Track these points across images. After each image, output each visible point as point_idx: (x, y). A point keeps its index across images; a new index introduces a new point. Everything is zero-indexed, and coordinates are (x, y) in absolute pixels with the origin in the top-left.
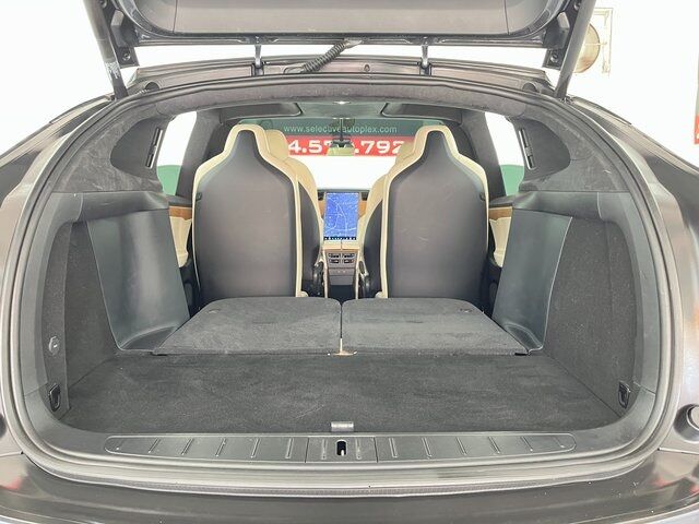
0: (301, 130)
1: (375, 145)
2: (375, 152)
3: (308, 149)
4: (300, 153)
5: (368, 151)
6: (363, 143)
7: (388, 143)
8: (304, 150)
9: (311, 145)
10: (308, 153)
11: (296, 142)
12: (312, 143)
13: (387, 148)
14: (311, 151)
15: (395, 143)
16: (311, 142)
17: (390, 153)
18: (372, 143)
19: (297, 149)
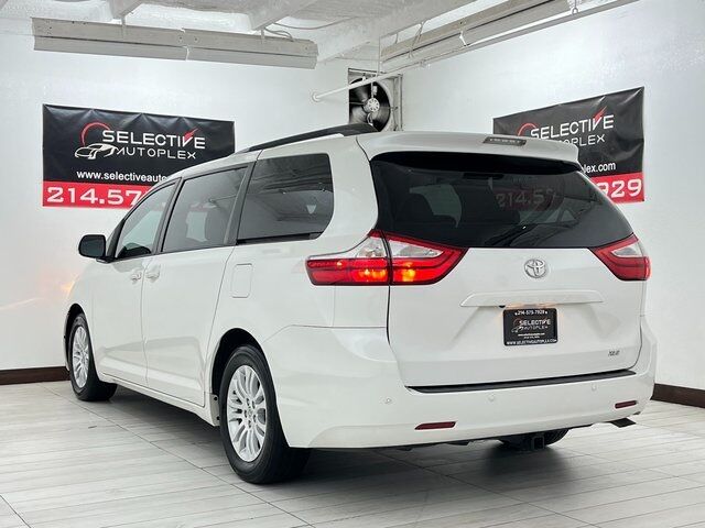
0: (97, 176)
3: (107, 199)
4: (97, 205)
8: (102, 201)
9: (110, 196)
10: (106, 205)
11: (92, 191)
12: (111, 193)
14: (110, 202)
16: (110, 191)
19: (93, 199)
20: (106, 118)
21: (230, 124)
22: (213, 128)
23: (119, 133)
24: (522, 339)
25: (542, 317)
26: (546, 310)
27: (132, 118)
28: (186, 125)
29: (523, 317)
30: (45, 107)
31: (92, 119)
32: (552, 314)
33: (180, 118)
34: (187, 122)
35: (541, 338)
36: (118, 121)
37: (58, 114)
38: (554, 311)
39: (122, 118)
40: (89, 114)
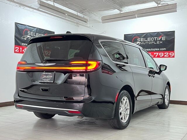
1: (159, 54)
2: (159, 57)
5: (156, 56)
6: (155, 54)
7: (163, 53)
13: (163, 55)
15: (165, 53)
17: (163, 57)
18: (158, 54)
20: (138, 35)
21: (174, 32)
30: (125, 35)
36: (142, 36)
40: (134, 35)
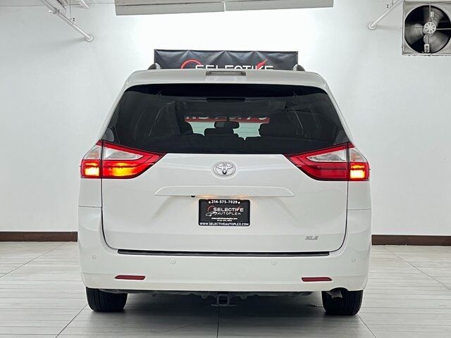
20: (198, 56)
21: (295, 53)
22: (280, 58)
23: (207, 66)
24: (215, 221)
25: (236, 206)
26: (238, 201)
27: (217, 55)
28: (259, 58)
29: (218, 205)
30: (156, 52)
31: (188, 58)
32: (246, 204)
33: (254, 52)
34: (260, 55)
35: (233, 221)
36: (207, 58)
37: (165, 56)
38: (248, 202)
39: (210, 55)
40: (186, 54)
